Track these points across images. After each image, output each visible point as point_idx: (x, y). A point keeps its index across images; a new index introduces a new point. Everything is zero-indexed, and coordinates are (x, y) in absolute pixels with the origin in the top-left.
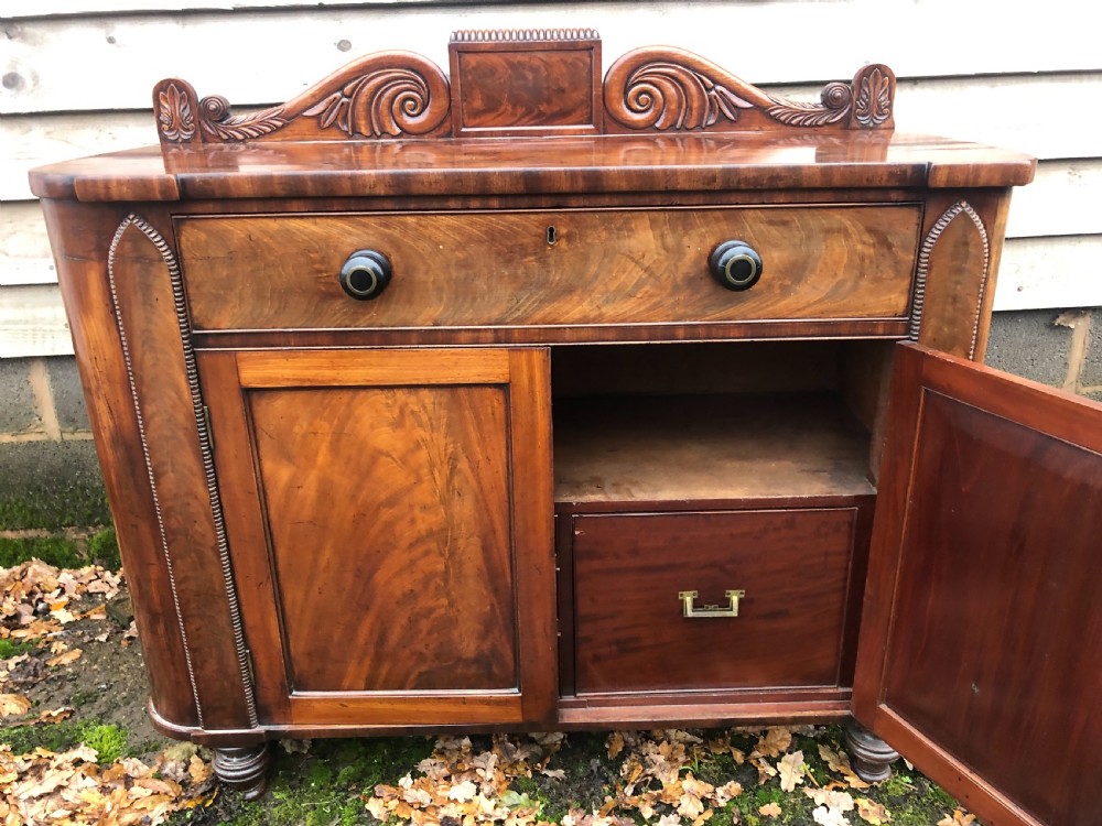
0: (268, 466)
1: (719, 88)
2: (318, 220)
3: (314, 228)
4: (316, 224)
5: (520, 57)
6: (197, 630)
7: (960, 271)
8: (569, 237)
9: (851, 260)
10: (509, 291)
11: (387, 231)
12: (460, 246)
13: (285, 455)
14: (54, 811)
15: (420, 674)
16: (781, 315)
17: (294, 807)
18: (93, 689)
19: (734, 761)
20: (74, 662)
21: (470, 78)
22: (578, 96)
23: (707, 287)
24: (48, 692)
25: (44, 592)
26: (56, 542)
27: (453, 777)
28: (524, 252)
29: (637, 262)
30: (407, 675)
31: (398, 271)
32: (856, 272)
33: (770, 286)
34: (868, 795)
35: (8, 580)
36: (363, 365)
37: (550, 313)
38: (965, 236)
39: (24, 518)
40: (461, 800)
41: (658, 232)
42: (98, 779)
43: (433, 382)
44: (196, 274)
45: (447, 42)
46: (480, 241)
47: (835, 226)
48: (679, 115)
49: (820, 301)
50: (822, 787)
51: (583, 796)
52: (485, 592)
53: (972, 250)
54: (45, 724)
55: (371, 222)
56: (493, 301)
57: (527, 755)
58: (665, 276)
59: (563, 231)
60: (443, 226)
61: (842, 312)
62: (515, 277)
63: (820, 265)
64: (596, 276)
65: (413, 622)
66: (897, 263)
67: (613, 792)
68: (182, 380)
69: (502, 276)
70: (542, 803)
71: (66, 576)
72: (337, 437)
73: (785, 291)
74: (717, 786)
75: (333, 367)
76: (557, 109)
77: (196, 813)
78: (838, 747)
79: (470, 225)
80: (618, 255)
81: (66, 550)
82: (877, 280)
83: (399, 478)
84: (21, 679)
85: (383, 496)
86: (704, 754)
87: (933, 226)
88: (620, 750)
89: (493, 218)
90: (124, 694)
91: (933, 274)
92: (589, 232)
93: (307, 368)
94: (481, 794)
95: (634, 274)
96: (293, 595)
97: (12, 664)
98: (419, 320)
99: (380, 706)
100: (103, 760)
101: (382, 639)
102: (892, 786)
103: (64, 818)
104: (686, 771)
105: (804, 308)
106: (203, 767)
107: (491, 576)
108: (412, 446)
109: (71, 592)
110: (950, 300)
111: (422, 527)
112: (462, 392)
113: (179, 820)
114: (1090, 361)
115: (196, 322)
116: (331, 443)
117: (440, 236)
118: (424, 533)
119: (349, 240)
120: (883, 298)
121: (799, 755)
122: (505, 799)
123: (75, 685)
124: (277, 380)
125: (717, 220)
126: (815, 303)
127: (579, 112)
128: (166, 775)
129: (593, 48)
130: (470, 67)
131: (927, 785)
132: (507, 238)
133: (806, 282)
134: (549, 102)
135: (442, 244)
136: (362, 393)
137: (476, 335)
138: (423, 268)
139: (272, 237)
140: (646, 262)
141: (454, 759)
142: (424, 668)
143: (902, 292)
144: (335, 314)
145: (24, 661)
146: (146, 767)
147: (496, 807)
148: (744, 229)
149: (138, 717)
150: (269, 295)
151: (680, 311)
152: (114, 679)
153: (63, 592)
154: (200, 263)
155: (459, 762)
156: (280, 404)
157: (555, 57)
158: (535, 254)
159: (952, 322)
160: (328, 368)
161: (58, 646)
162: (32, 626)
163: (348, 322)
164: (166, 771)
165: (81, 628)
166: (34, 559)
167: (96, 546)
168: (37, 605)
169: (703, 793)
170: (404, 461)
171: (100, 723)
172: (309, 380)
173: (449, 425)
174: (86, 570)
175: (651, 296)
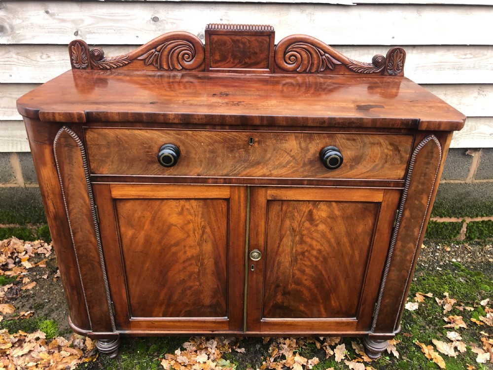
0: (123, 229)
1: (327, 55)
2: (148, 131)
3: (146, 134)
4: (147, 132)
5: (238, 38)
6: (91, 294)
7: (428, 163)
8: (259, 142)
9: (382, 156)
10: (232, 163)
11: (179, 137)
12: (211, 144)
13: (130, 224)
14: (28, 363)
15: (186, 311)
16: (349, 177)
17: (131, 363)
18: (42, 302)
19: (316, 347)
20: (33, 288)
21: (214, 46)
22: (263, 56)
23: (318, 165)
24: (23, 302)
25: (18, 252)
26: (23, 230)
27: (198, 351)
28: (239, 148)
29: (288, 153)
30: (181, 311)
31: (183, 153)
32: (383, 161)
33: (346, 165)
34: (371, 365)
35: (2, 246)
36: (166, 190)
37: (249, 172)
38: (432, 149)
39: (9, 219)
40: (202, 362)
41: (298, 142)
42: (47, 347)
43: (196, 197)
44: (93, 151)
45: (204, 29)
46: (220, 142)
47: (376, 142)
48: (308, 67)
49: (367, 172)
50: (352, 360)
51: (253, 361)
52: (215, 280)
53: (435, 155)
54: (22, 319)
55: (172, 132)
56: (224, 167)
57: (230, 341)
58: (300, 159)
59: (257, 139)
60: (204, 135)
61: (376, 176)
62: (234, 157)
63: (368, 157)
64: (270, 159)
65: (184, 291)
66: (401, 158)
67: (265, 360)
68: (86, 195)
69: (229, 157)
70: (235, 365)
71: (28, 245)
72: (154, 218)
73: (352, 167)
74: (308, 359)
75: (153, 191)
76: (253, 61)
77: (89, 365)
78: (360, 342)
79: (216, 135)
80: (280, 151)
81: (28, 234)
82: (392, 164)
83: (180, 235)
84: (10, 296)
85: (173, 242)
86: (303, 343)
87: (418, 144)
88: (268, 340)
89: (226, 133)
90: (56, 304)
91: (417, 164)
92: (268, 140)
93: (142, 191)
94: (210, 360)
95: (286, 158)
96: (132, 280)
97: (6, 288)
98: (191, 173)
99: (168, 324)
100: (48, 337)
101: (170, 297)
102: (381, 361)
103: (33, 366)
104: (296, 352)
105: (360, 175)
106: (91, 342)
107: (218, 274)
108: (186, 222)
109: (30, 253)
110: (423, 175)
111: (189, 254)
112: (209, 201)
113: (82, 367)
114: (480, 169)
115: (92, 171)
116: (151, 221)
117: (203, 140)
118: (190, 257)
119: (162, 140)
120: (394, 172)
121: (343, 346)
122: (220, 362)
123: (34, 300)
124: (128, 195)
125: (324, 137)
126: (365, 173)
127: (263, 63)
128: (76, 346)
129: (271, 34)
130: (214, 41)
131: (396, 361)
132: (231, 141)
133: (361, 164)
134: (250, 58)
135: (202, 142)
136: (165, 201)
137: (216, 180)
138: (194, 152)
139: (127, 137)
140: (292, 153)
141: (198, 343)
142: (188, 309)
143: (402, 170)
144: (154, 170)
145: (11, 287)
146: (67, 341)
147: (216, 366)
148: (336, 142)
149: (62, 316)
150: (125, 161)
151: (305, 174)
152: (51, 297)
153: (26, 253)
154: (94, 147)
155: (201, 344)
156: (129, 205)
157: (253, 38)
158: (244, 148)
159: (423, 184)
160: (151, 191)
161: (26, 280)
162: (14, 269)
163: (160, 173)
164: (76, 343)
165: (35, 271)
166: (13, 237)
167: (40, 232)
168: (15, 259)
169: (303, 363)
170: (182, 228)
171: (46, 319)
172: (142, 196)
173: (202, 214)
174: (36, 242)
175: (294, 167)
